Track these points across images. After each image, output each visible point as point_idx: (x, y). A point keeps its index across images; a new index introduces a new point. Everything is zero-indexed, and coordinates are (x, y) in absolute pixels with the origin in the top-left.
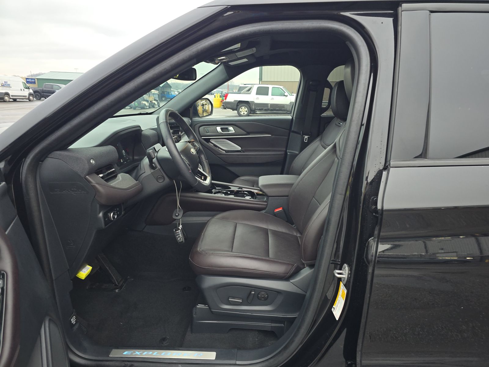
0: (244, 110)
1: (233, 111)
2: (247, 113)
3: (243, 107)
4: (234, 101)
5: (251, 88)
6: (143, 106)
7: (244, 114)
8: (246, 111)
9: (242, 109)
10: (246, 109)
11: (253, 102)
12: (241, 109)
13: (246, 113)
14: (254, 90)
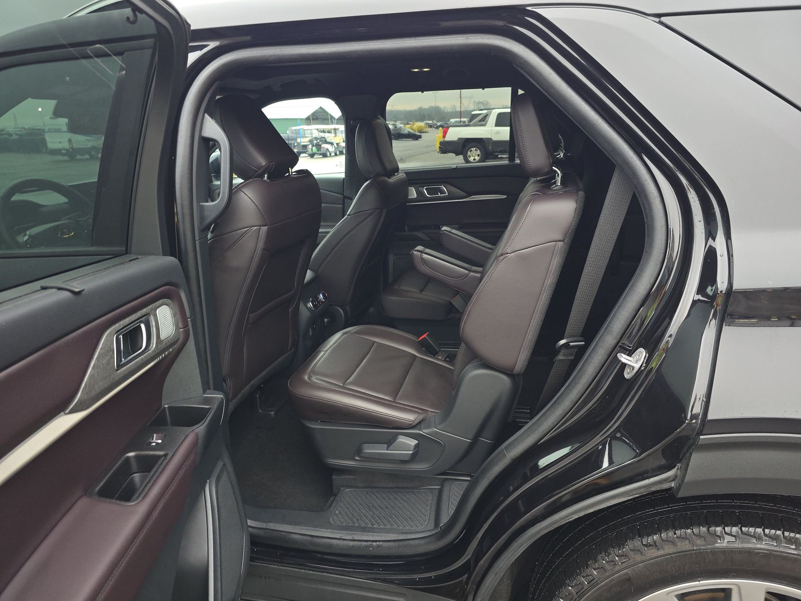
0: (474, 155)
1: (456, 155)
2: (479, 158)
3: (473, 149)
4: (458, 140)
5: (487, 115)
6: (324, 152)
7: (474, 159)
8: (478, 155)
9: (472, 152)
10: (479, 152)
11: (490, 139)
12: (470, 151)
13: (477, 158)
14: (492, 119)
